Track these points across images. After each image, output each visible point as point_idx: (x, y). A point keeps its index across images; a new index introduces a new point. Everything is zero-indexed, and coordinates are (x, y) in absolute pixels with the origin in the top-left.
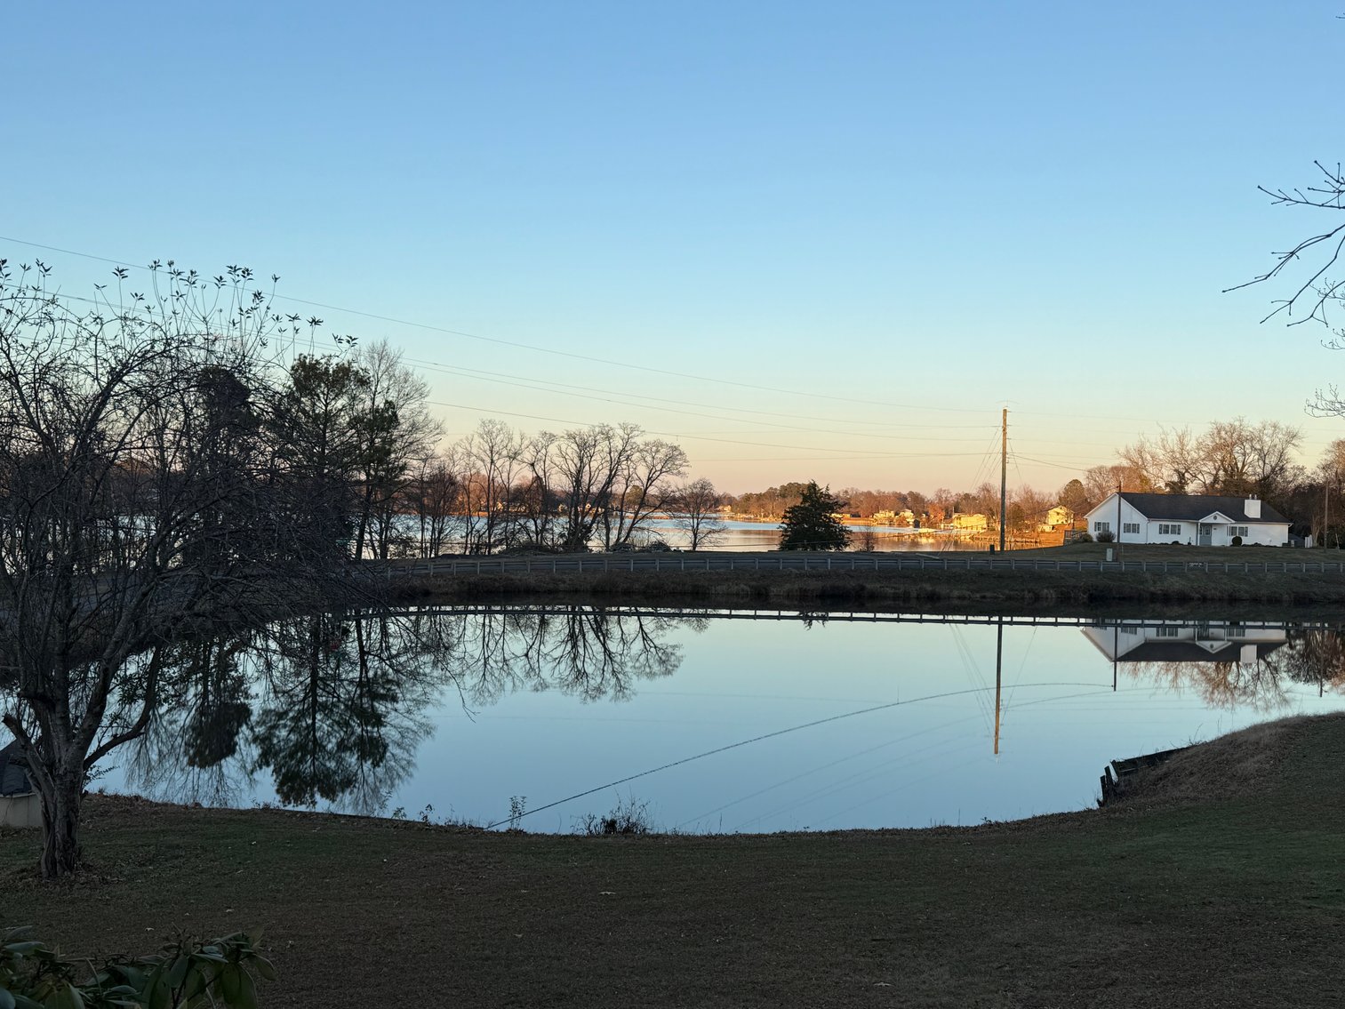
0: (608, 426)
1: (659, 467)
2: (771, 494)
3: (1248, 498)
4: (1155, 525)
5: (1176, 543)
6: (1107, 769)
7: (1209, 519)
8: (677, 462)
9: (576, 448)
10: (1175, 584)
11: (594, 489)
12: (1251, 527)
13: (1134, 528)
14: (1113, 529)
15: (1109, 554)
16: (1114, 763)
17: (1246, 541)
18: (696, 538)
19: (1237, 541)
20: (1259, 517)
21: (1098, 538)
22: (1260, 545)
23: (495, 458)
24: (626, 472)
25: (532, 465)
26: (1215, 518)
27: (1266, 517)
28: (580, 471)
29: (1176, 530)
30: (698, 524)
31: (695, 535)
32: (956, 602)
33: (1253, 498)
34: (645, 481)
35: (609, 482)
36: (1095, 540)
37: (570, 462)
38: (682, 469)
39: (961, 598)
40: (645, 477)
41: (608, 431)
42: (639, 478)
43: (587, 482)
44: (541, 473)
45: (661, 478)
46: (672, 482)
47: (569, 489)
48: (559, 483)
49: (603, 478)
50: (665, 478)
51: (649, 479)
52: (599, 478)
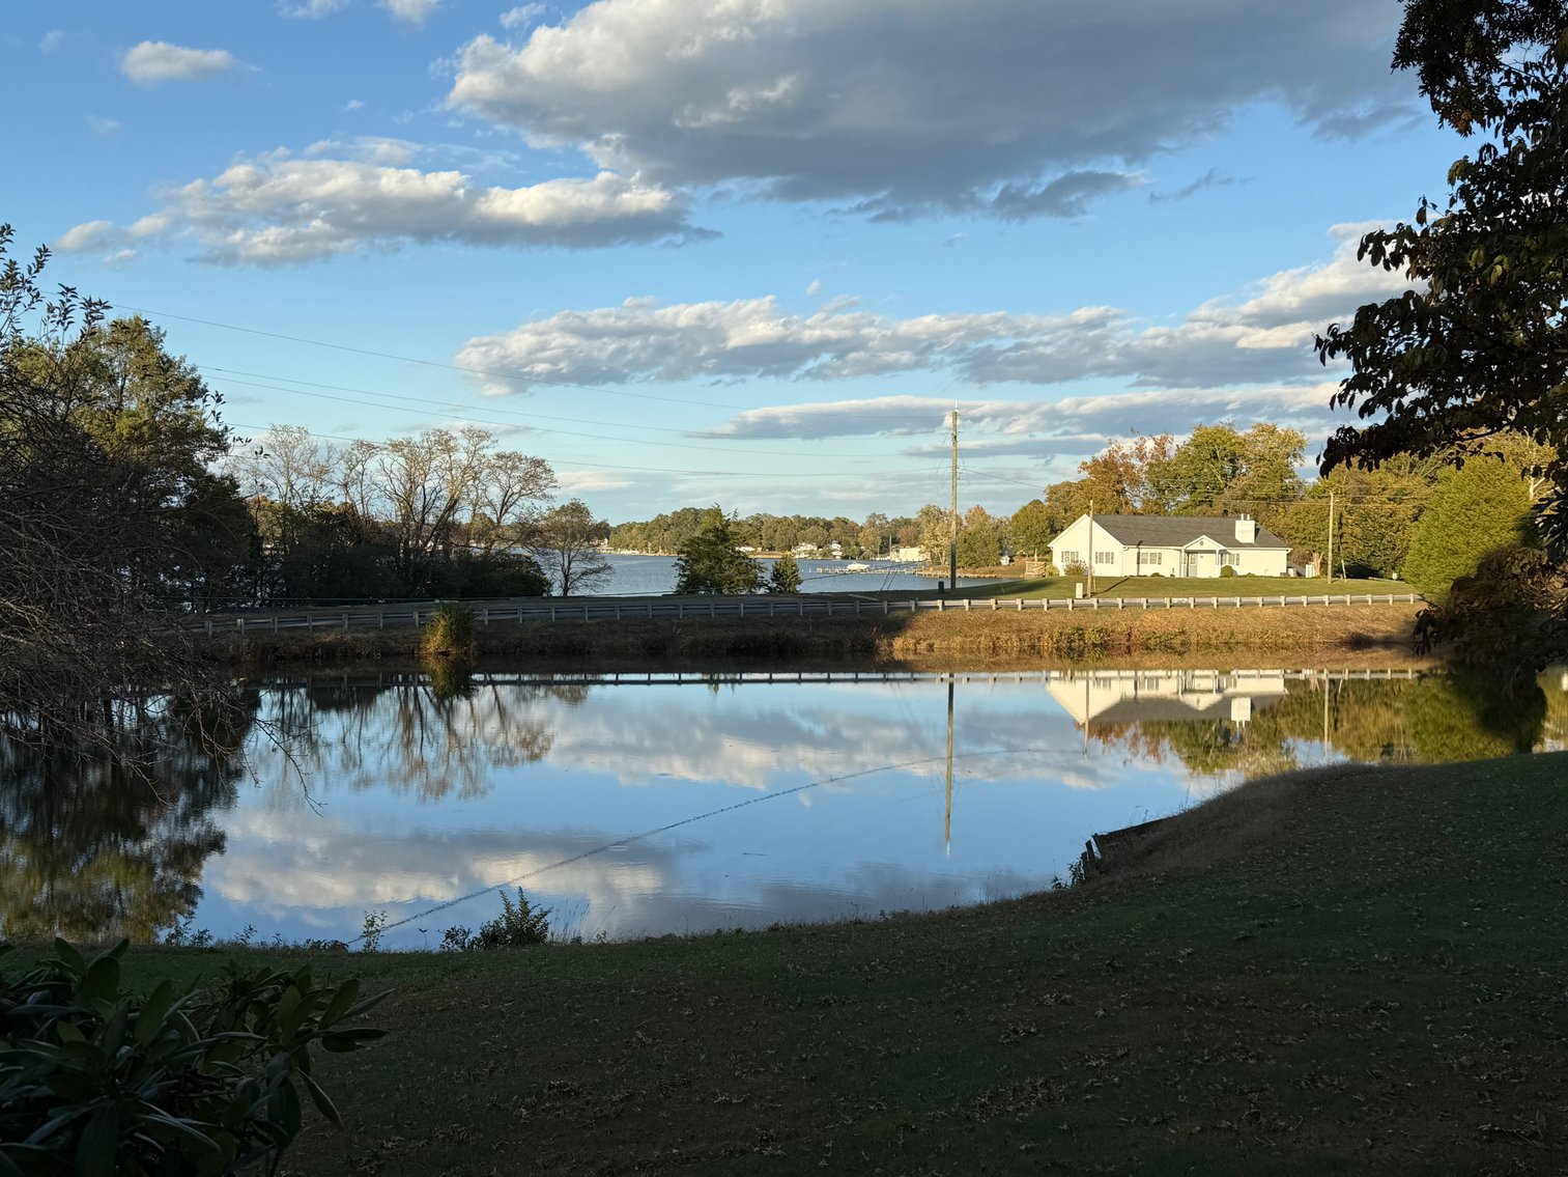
0: (446, 434)
1: (516, 489)
2: (662, 524)
3: (1239, 518)
4: (1132, 553)
5: (1157, 575)
6: (1089, 844)
7: (1194, 546)
8: (541, 482)
9: (404, 464)
10: (1153, 622)
11: (431, 519)
12: (1244, 553)
13: (1109, 558)
14: (1084, 557)
15: (1079, 588)
16: (1095, 837)
17: (1241, 570)
18: (567, 581)
19: (1228, 572)
20: (1253, 541)
21: (1067, 572)
22: (1253, 576)
23: (294, 477)
24: (473, 496)
25: (345, 485)
26: (1202, 544)
27: (1261, 540)
28: (410, 493)
29: (1157, 559)
30: (570, 563)
31: (566, 576)
32: (897, 654)
33: (1245, 519)
34: (498, 507)
35: (452, 506)
36: (1062, 574)
37: (396, 483)
38: (548, 491)
39: (905, 648)
40: (498, 502)
41: (447, 441)
42: (490, 503)
43: (420, 509)
44: (357, 497)
45: (520, 502)
46: (534, 508)
47: (396, 518)
48: (383, 510)
49: (442, 504)
50: (525, 502)
51: (504, 504)
52: (438, 504)
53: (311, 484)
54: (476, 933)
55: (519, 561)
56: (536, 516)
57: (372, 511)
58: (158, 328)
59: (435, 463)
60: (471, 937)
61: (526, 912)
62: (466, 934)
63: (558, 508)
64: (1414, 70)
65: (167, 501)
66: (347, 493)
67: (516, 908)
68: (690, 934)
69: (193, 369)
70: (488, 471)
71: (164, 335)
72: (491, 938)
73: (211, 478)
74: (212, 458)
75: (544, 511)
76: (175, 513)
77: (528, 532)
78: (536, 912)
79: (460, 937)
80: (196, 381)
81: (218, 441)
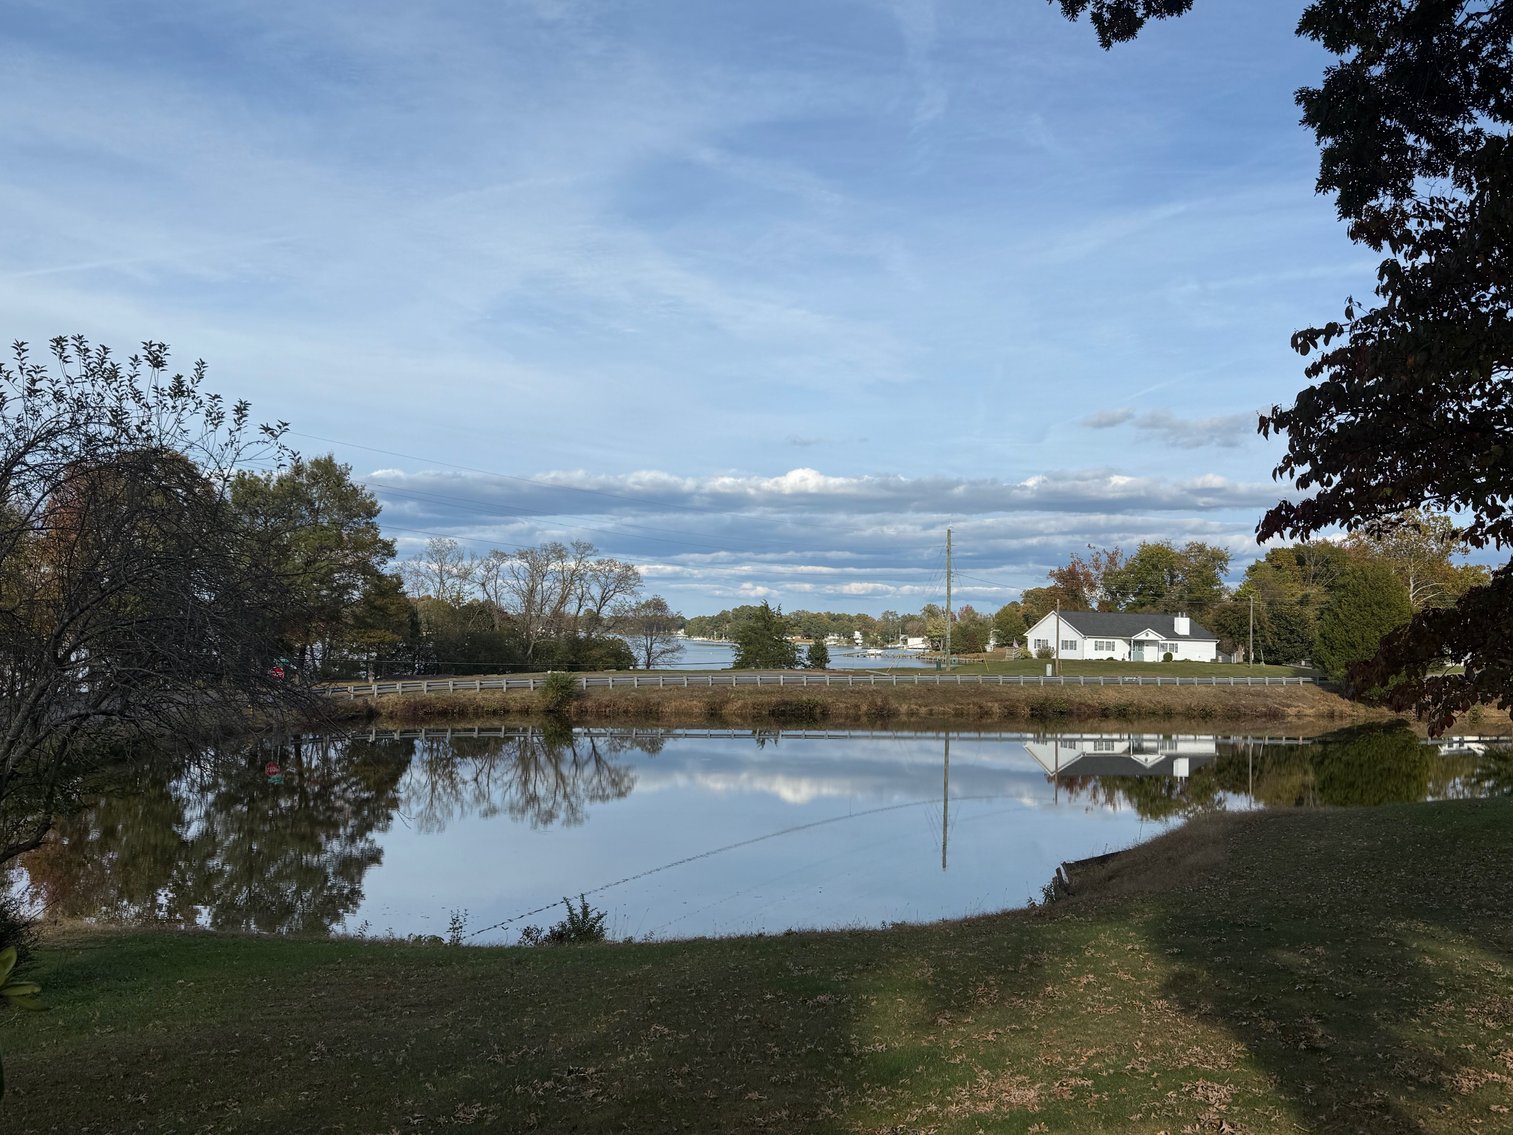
0: (560, 545)
1: (612, 587)
2: (723, 618)
3: (1177, 616)
4: (1091, 642)
5: (1111, 659)
6: (1058, 871)
7: (1141, 636)
8: (631, 582)
9: (528, 567)
10: (1111, 697)
11: (547, 610)
12: (1180, 644)
13: (1072, 645)
14: (1052, 644)
15: (1049, 668)
16: (1064, 864)
17: (1176, 657)
18: (649, 658)
19: (1168, 657)
20: (1188, 634)
21: (1039, 656)
22: (1190, 661)
23: (445, 577)
24: (579, 591)
25: (483, 585)
26: (1147, 635)
27: (1195, 635)
28: (532, 591)
29: (1111, 647)
30: (652, 644)
31: (649, 654)
32: (904, 718)
33: (1182, 616)
34: (598, 601)
35: (563, 600)
36: (1035, 656)
37: (522, 582)
38: (635, 589)
39: (911, 714)
40: (598, 598)
41: (560, 551)
42: (592, 598)
43: (539, 602)
44: (492, 593)
45: (614, 597)
46: (623, 601)
47: (522, 610)
48: (511, 603)
49: (555, 598)
50: (619, 596)
51: (603, 599)
52: (552, 597)
53: (458, 582)
54: (547, 932)
55: (612, 642)
56: (627, 608)
57: (503, 603)
58: (346, 464)
59: (551, 567)
60: (542, 935)
61: (585, 913)
62: (539, 932)
63: (643, 602)
64: (1335, 194)
65: (348, 593)
66: (485, 589)
67: (578, 911)
68: (717, 936)
69: (372, 495)
70: (591, 573)
71: (351, 469)
72: (558, 937)
73: (381, 577)
74: (384, 562)
75: (632, 604)
76: (357, 604)
77: (619, 622)
78: (594, 915)
79: (534, 934)
80: (374, 504)
81: (388, 550)
